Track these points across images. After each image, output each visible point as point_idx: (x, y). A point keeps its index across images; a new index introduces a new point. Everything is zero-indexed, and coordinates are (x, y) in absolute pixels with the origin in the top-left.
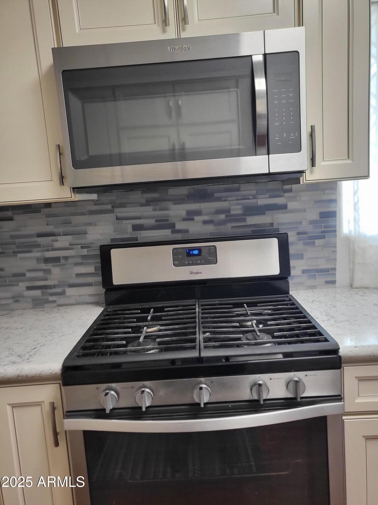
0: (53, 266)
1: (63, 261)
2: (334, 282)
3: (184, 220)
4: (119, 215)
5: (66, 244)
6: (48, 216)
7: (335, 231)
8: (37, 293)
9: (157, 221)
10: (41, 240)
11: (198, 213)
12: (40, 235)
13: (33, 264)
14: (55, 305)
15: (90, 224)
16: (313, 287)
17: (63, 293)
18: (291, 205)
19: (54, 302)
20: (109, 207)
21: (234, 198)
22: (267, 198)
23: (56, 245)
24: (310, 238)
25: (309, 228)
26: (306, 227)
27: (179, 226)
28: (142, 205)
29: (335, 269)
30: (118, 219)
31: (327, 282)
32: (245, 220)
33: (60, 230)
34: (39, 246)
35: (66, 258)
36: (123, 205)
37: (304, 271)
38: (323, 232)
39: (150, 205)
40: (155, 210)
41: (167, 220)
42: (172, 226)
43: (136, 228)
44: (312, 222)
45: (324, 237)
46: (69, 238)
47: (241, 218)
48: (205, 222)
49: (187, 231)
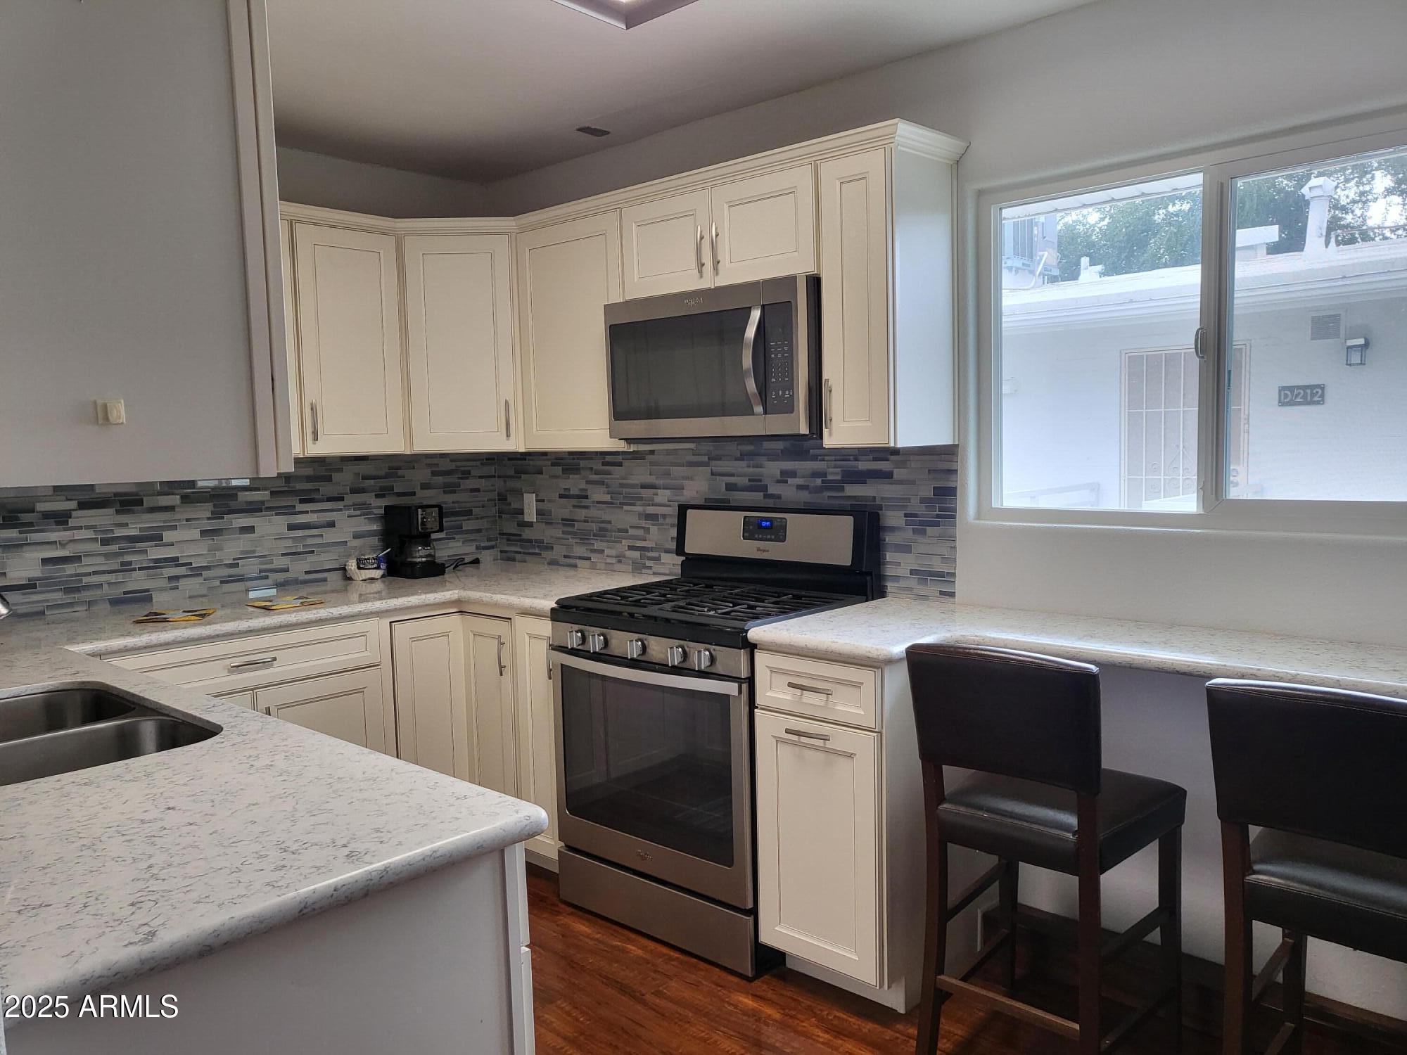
0: (653, 525)
1: (661, 520)
2: (952, 595)
3: (778, 482)
4: (715, 469)
5: (665, 501)
6: (652, 464)
7: (954, 517)
8: (636, 554)
9: (750, 480)
10: (646, 493)
11: (793, 474)
12: (643, 486)
13: (634, 520)
14: (651, 572)
15: (687, 478)
16: (925, 597)
17: (658, 559)
18: (897, 473)
19: (650, 568)
20: (705, 459)
21: (833, 458)
22: (870, 461)
23: (658, 499)
24: (922, 523)
25: (921, 510)
26: (915, 506)
27: (772, 490)
28: (737, 459)
29: (953, 575)
30: (713, 474)
31: (942, 593)
32: (842, 489)
33: (660, 482)
34: (641, 499)
35: (664, 516)
36: (718, 458)
37: (912, 572)
38: (938, 517)
39: (743, 460)
40: (748, 466)
41: (760, 481)
42: (764, 489)
43: (731, 487)
44: (923, 501)
45: (937, 524)
46: (668, 492)
47: (837, 486)
48: (800, 487)
49: (779, 497)
